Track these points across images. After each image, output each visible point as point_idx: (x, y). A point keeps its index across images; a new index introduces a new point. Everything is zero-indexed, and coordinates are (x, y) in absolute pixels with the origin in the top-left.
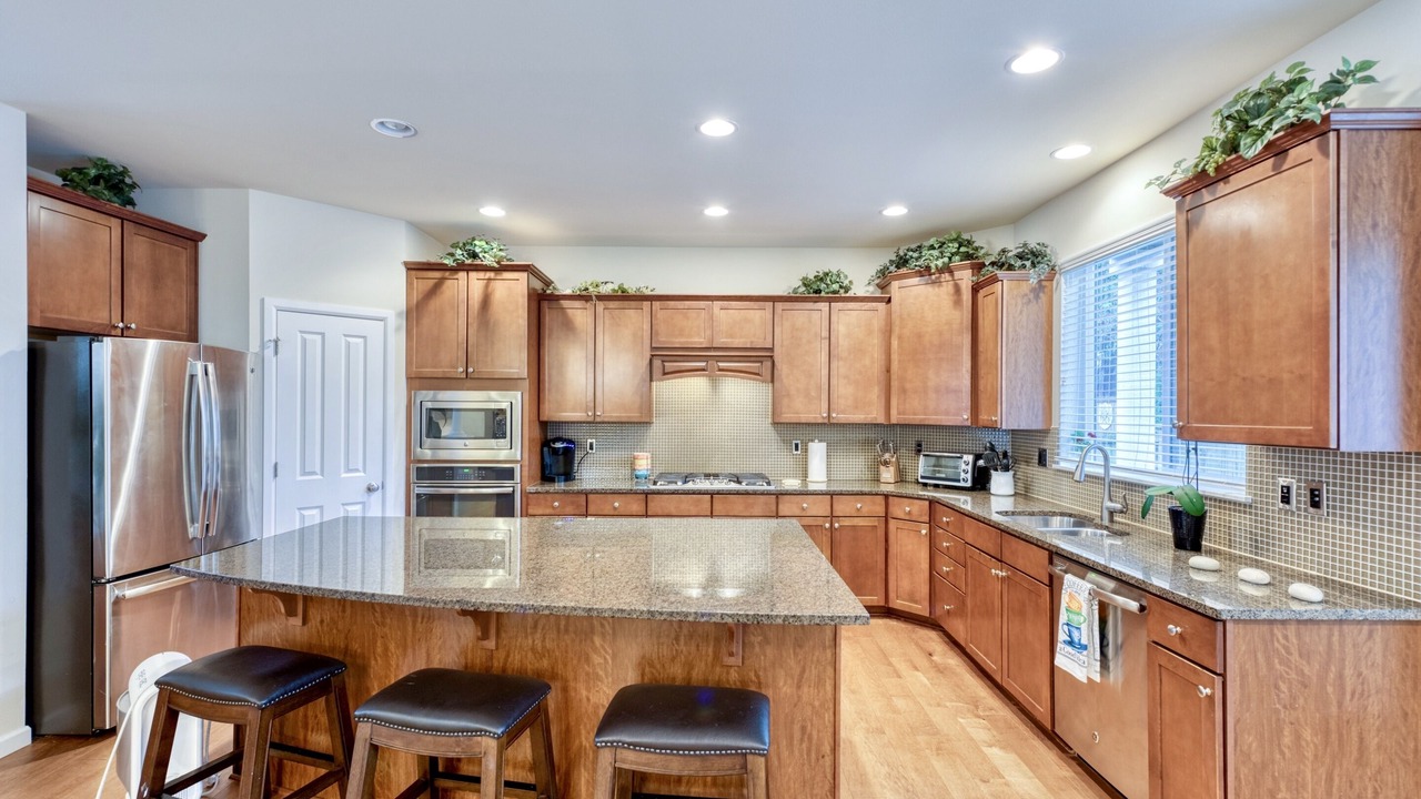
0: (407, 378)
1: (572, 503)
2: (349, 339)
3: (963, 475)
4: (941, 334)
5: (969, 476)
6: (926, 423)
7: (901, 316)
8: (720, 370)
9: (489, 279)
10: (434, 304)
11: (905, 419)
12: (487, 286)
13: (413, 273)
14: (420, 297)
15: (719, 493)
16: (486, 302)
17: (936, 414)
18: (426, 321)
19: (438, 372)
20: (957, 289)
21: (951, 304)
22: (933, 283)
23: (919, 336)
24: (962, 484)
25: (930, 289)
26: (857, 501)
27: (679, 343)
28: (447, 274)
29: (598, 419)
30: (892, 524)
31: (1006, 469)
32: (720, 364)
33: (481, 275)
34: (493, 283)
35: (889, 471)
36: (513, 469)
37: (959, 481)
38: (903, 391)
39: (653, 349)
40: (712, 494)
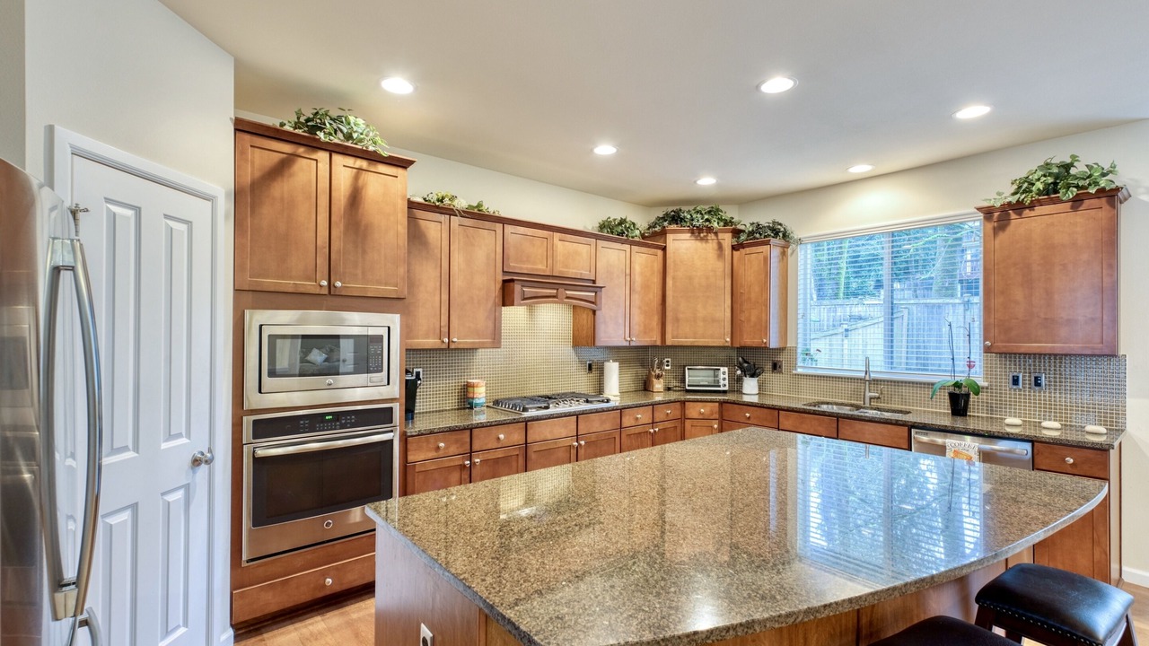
0: (236, 290)
1: (457, 441)
2: (171, 223)
3: (722, 382)
4: (707, 278)
5: (726, 382)
6: (696, 344)
7: (674, 261)
8: (568, 298)
9: (360, 169)
10: (279, 188)
11: (678, 342)
12: (356, 178)
13: (247, 137)
14: (257, 174)
15: (583, 413)
16: (355, 197)
17: (704, 337)
18: (268, 212)
19: (288, 284)
20: (720, 247)
21: (716, 256)
22: (702, 239)
23: (690, 278)
24: (722, 388)
25: (698, 244)
26: (668, 409)
27: (527, 269)
28: (301, 150)
29: (452, 346)
30: (688, 423)
31: (752, 376)
32: (567, 292)
33: (350, 161)
34: (364, 176)
35: (659, 383)
36: (392, 408)
37: (719, 386)
38: (677, 320)
39: (504, 272)
40: (577, 415)
